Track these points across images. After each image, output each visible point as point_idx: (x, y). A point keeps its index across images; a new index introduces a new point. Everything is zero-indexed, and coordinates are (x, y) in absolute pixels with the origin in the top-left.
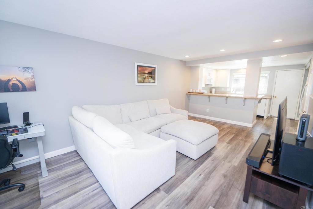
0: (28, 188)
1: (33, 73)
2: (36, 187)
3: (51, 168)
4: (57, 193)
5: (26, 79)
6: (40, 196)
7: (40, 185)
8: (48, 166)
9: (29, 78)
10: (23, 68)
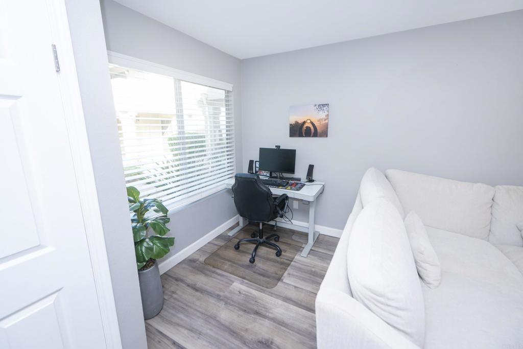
0: (283, 257)
1: (328, 111)
2: (288, 262)
3: (316, 249)
4: (296, 287)
5: (319, 121)
6: (282, 276)
7: (292, 263)
8: (317, 245)
9: (322, 119)
10: (319, 105)
